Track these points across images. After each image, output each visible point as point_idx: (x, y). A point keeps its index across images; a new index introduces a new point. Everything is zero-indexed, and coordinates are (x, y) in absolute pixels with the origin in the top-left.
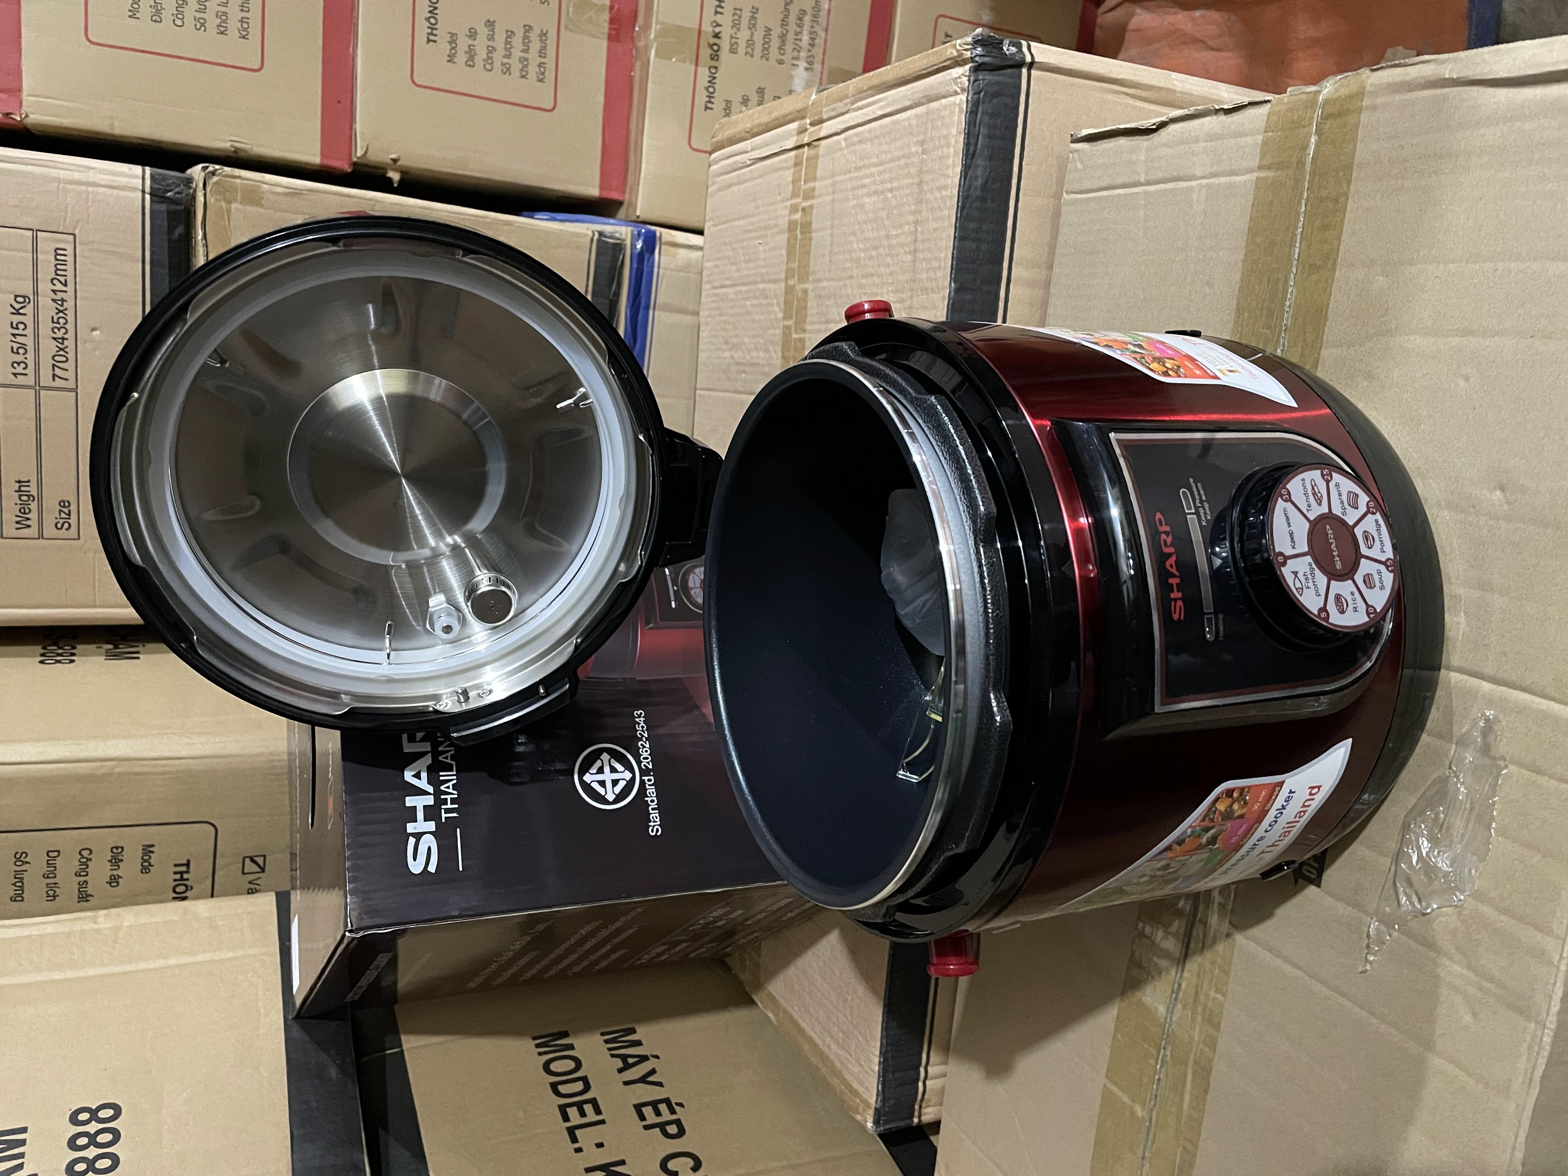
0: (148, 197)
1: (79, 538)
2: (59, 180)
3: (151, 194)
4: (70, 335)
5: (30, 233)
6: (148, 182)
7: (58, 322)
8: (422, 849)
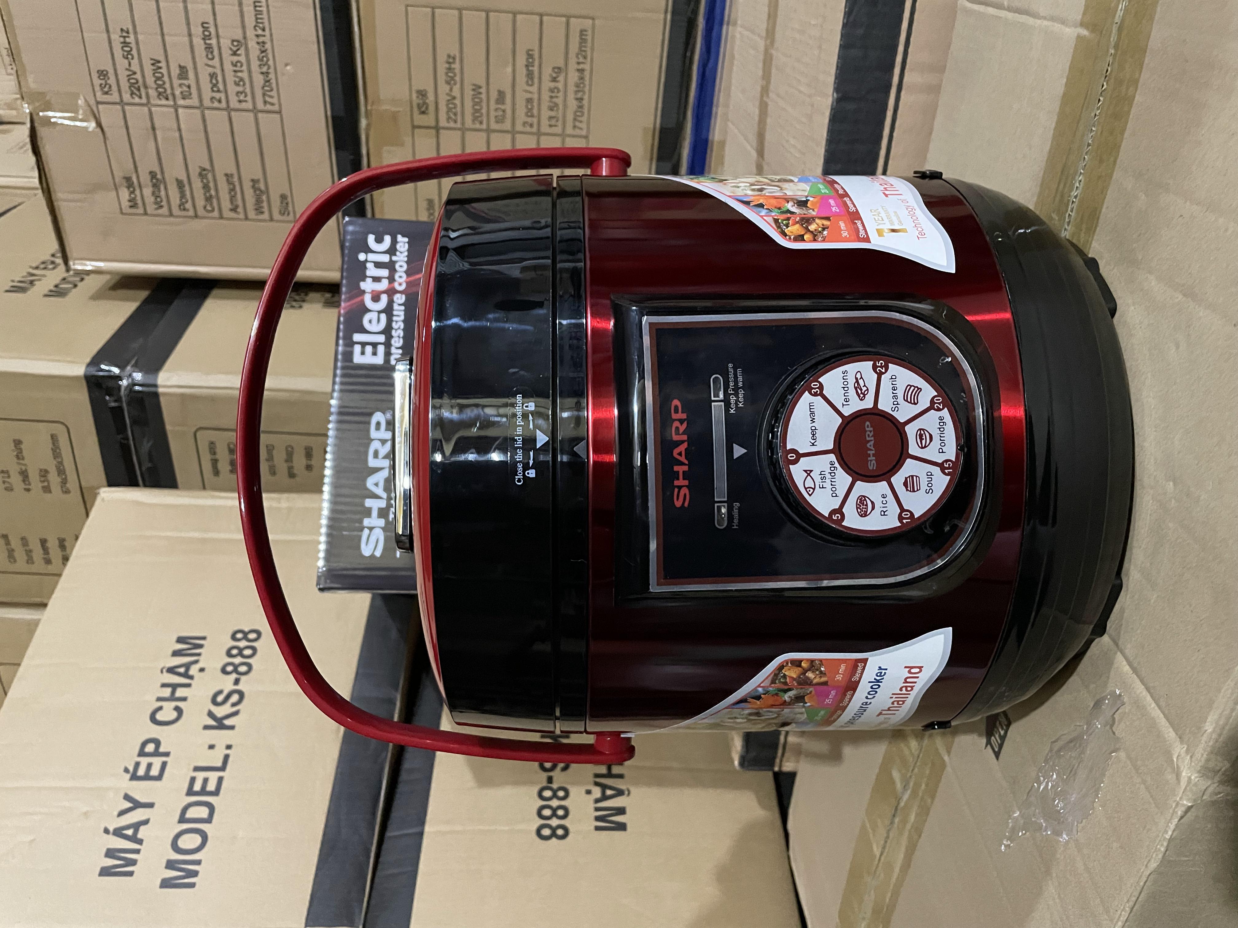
4: (272, 70)
7: (262, 60)
8: (373, 539)
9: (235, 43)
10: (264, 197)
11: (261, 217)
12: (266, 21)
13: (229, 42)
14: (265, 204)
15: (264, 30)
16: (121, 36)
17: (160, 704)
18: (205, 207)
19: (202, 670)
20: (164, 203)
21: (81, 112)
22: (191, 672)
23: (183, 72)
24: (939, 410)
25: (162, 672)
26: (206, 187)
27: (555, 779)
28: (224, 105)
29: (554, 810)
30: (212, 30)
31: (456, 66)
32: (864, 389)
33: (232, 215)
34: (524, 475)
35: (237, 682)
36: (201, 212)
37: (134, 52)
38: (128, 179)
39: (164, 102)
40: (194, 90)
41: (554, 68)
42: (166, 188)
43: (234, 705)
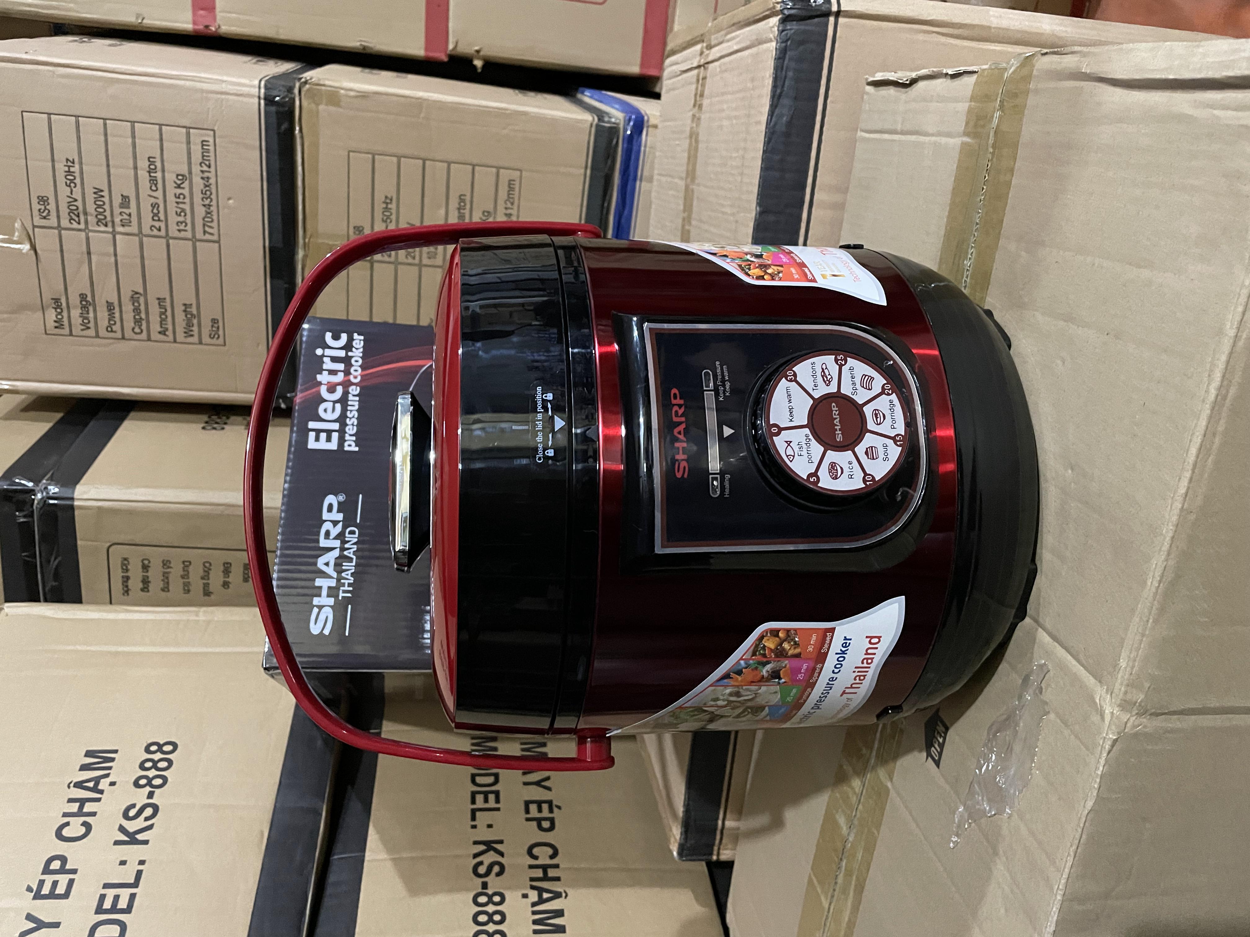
0: (262, 102)
1: (225, 345)
2: (202, 91)
3: (265, 99)
4: (214, 203)
5: (184, 130)
6: (263, 91)
7: (205, 194)
8: (322, 617)
9: (180, 177)
10: (195, 321)
11: (190, 340)
12: (212, 158)
13: (175, 176)
14: (195, 328)
15: (209, 167)
16: (65, 166)
17: (66, 820)
18: (133, 329)
19: (113, 784)
20: (92, 325)
21: (17, 234)
22: (100, 787)
23: (125, 201)
24: (888, 394)
25: (69, 787)
26: (137, 310)
27: (489, 885)
28: (163, 233)
29: (490, 916)
30: (159, 164)
31: (393, 206)
32: (829, 377)
33: (162, 337)
34: (544, 453)
35: (151, 795)
36: (128, 333)
37: (78, 181)
38: (57, 301)
39: (103, 228)
40: (134, 219)
41: (484, 212)
42: (95, 311)
43: (147, 819)
